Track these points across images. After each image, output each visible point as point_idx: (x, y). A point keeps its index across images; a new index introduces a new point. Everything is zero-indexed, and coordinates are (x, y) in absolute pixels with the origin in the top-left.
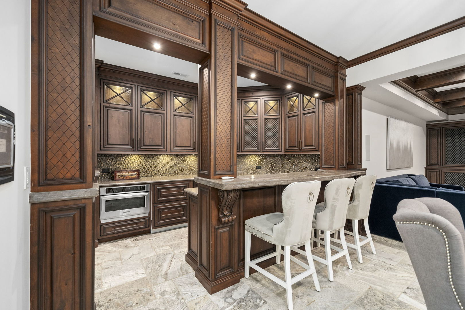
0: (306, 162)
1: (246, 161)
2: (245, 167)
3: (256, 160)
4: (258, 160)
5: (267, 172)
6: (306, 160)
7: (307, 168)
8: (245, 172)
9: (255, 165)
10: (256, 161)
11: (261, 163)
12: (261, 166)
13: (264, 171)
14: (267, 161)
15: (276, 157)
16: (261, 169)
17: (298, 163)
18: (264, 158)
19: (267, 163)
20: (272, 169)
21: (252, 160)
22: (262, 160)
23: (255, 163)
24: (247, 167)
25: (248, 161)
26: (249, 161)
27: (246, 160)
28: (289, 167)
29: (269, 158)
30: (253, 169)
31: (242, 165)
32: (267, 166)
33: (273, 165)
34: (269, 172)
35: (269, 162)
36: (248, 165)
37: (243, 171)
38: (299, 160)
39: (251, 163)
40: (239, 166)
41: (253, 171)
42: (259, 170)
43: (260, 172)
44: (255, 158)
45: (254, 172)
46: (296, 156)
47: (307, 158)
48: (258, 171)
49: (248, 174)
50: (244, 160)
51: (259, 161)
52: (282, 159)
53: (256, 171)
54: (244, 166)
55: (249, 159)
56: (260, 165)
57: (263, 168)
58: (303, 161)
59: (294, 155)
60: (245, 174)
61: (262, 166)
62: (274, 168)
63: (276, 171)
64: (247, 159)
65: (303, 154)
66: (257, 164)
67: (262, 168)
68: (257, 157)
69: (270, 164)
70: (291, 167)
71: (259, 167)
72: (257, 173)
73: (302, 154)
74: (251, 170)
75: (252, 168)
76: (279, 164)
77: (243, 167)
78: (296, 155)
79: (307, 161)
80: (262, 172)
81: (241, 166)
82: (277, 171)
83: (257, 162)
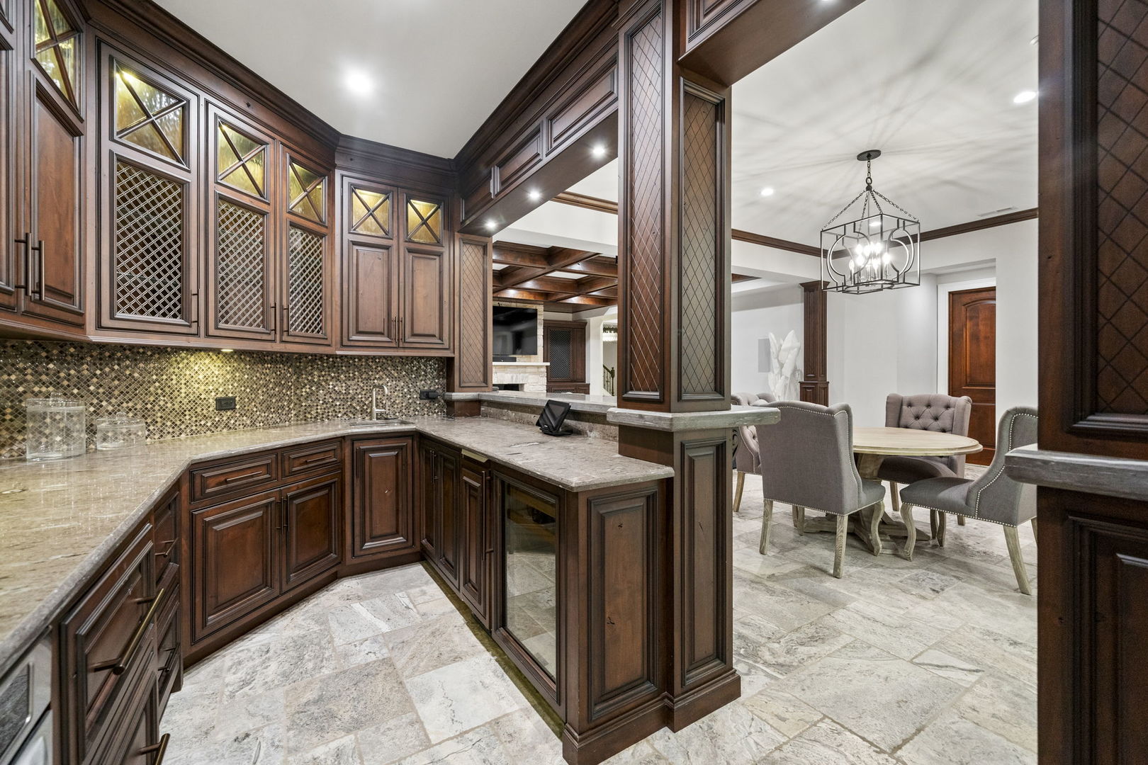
0: (393, 378)
1: (174, 382)
2: (169, 405)
3: (217, 373)
4: (225, 372)
5: (255, 417)
6: (393, 372)
7: (396, 394)
8: (171, 430)
9: (213, 394)
10: (215, 379)
11: (236, 385)
12: (233, 399)
13: (245, 418)
14: (255, 378)
15: (282, 362)
16: (234, 409)
17: (365, 382)
18: (243, 365)
19: (255, 386)
20: (268, 408)
21: (201, 377)
22: (237, 374)
23: (211, 388)
24: (176, 406)
25: (183, 382)
26: (188, 377)
27: (174, 377)
28: (332, 395)
29: (260, 366)
30: (205, 412)
31: (152, 399)
32: (253, 396)
33: (272, 391)
34: (260, 419)
35: (261, 382)
36: (183, 395)
37: (159, 424)
38: (370, 373)
39: (196, 386)
40: (139, 407)
41: (203, 423)
42: (229, 413)
43: (232, 421)
44: (212, 367)
45: (209, 424)
46: (360, 360)
47: (395, 368)
48: (225, 418)
49: (183, 436)
50: (164, 377)
51: (228, 376)
52: (298, 372)
53: (217, 419)
54: (162, 403)
55: (188, 372)
56: (230, 395)
57: (243, 407)
58: (384, 376)
59: (353, 357)
60: (169, 437)
61: (237, 399)
62: (274, 401)
63: (280, 411)
64: (176, 370)
65: (384, 357)
66: (221, 389)
67: (238, 407)
68: (219, 363)
69: (265, 390)
70: (339, 393)
71: (225, 404)
72: (219, 429)
73: (380, 357)
74: (194, 419)
75: (199, 410)
76: (289, 388)
77: (157, 408)
78: (360, 358)
79: (396, 375)
80: (237, 423)
81: (149, 406)
82: (284, 413)
83: (221, 381)
